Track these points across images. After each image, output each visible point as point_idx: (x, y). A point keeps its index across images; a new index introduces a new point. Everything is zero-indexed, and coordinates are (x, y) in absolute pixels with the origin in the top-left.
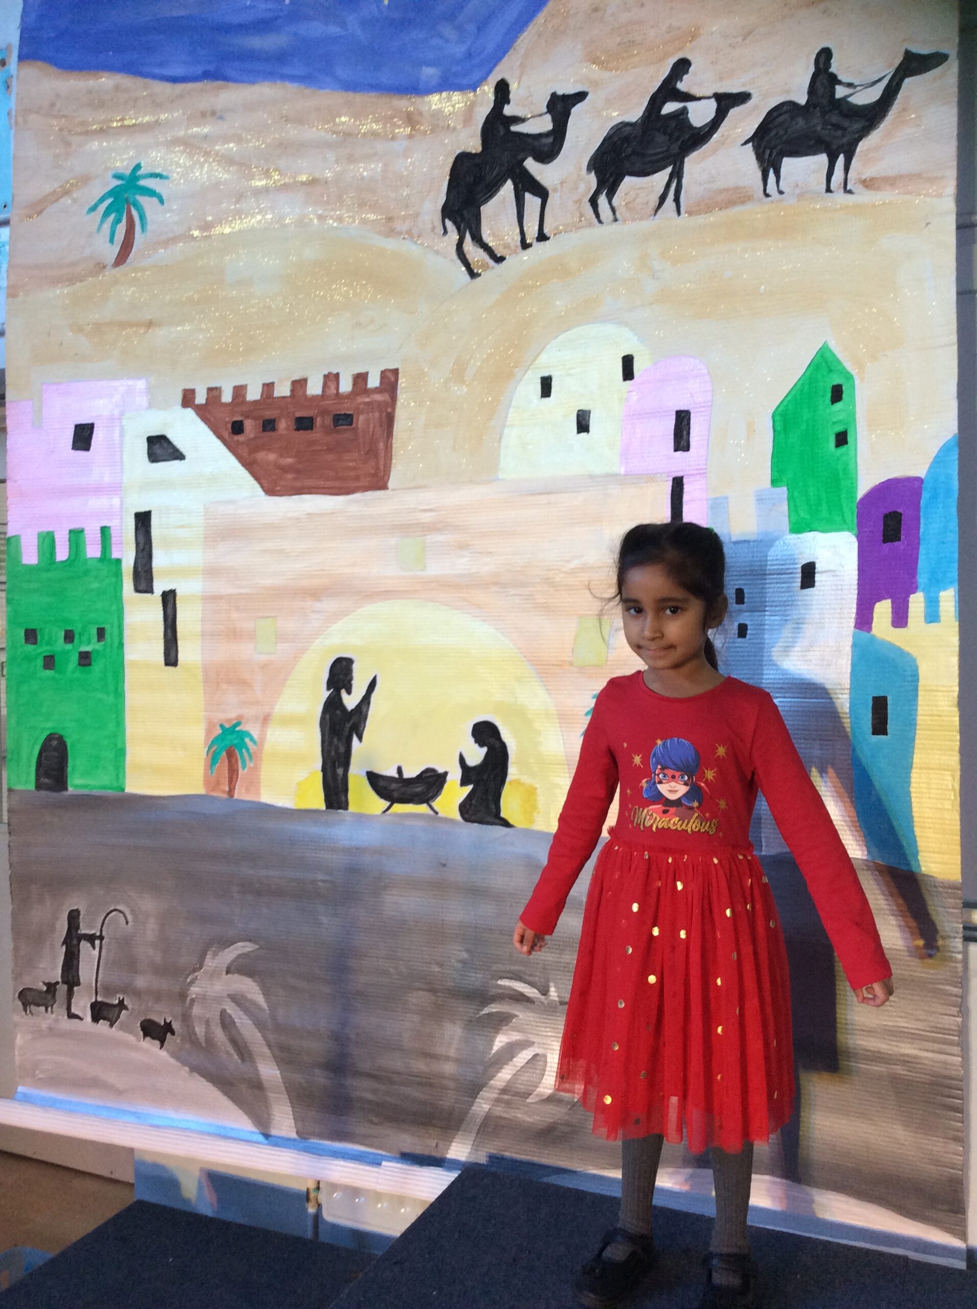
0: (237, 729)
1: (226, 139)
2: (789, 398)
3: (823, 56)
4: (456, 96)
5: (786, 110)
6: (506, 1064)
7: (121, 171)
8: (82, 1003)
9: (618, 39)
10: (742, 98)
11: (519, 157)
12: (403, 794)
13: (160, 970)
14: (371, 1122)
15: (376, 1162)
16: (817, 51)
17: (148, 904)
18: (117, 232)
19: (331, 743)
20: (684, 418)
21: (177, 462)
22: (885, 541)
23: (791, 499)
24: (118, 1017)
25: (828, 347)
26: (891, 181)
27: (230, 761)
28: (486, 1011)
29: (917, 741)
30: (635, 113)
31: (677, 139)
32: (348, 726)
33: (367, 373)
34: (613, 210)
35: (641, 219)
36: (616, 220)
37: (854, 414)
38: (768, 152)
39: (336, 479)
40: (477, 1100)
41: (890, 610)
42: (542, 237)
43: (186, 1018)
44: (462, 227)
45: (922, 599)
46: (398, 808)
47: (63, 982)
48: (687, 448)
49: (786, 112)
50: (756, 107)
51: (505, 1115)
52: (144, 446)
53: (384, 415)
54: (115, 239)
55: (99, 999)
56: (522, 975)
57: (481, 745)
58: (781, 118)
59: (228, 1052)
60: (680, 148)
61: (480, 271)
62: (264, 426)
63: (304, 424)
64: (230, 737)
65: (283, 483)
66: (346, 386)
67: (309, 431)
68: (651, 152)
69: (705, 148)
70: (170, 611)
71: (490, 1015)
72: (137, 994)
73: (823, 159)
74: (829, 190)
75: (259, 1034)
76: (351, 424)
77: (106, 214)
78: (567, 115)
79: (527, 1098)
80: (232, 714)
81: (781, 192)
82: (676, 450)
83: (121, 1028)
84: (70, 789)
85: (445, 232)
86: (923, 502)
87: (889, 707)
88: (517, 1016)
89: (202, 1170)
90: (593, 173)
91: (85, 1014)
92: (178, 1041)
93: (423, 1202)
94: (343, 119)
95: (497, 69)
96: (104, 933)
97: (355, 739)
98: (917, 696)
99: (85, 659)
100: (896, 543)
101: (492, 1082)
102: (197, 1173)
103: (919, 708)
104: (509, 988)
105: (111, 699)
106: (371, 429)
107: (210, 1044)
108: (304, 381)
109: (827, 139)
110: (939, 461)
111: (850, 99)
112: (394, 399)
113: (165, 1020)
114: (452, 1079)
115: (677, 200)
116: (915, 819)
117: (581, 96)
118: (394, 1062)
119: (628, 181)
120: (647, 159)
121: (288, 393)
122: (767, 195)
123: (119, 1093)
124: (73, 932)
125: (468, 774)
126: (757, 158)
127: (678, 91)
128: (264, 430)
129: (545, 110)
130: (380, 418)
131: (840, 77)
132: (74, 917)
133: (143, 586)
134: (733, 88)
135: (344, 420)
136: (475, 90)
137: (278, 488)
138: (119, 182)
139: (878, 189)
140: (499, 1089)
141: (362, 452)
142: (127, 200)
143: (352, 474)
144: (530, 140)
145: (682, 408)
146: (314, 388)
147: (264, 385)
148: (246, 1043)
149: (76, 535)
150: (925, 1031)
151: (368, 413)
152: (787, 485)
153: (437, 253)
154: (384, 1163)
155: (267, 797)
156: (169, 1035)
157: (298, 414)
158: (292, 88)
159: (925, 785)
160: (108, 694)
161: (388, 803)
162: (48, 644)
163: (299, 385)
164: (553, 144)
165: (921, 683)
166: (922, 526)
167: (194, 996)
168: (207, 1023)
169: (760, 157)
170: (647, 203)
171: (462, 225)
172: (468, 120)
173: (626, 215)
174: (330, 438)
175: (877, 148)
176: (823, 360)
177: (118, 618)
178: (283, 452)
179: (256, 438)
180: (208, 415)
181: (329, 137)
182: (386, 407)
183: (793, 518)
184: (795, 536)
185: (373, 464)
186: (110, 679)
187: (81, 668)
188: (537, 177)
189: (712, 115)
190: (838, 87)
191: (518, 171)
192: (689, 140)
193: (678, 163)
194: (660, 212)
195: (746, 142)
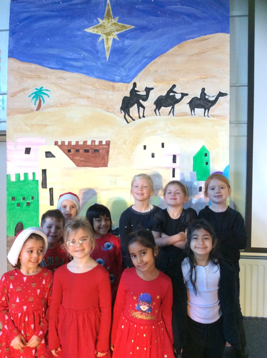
1: (66, 85)
2: (196, 155)
3: (203, 89)
4: (124, 84)
5: (196, 98)
7: (37, 88)
9: (161, 78)
10: (187, 95)
11: (139, 99)
18: (36, 103)
20: (175, 156)
21: (53, 158)
23: (197, 174)
25: (204, 146)
26: (217, 116)
30: (164, 94)
31: (173, 101)
33: (102, 141)
34: (159, 113)
35: (166, 116)
36: (160, 115)
37: (209, 159)
38: (192, 106)
39: (94, 164)
42: (144, 117)
44: (125, 112)
48: (175, 162)
50: (189, 97)
52: (45, 154)
54: (36, 105)
58: (195, 100)
60: (174, 103)
62: (76, 151)
63: (87, 151)
65: (81, 164)
66: (97, 143)
67: (88, 153)
70: (51, 193)
73: (203, 110)
74: (204, 116)
76: (98, 152)
77: (33, 98)
78: (149, 92)
81: (195, 115)
82: (173, 163)
85: (121, 113)
90: (155, 105)
94: (96, 85)
95: (134, 80)
99: (28, 204)
105: (36, 214)
106: (103, 153)
108: (87, 141)
109: (204, 106)
110: (226, 169)
112: (109, 147)
115: (173, 113)
117: (152, 89)
119: (162, 107)
120: (166, 104)
121: (82, 144)
122: (192, 115)
127: (173, 91)
128: (76, 152)
130: (106, 151)
133: (44, 187)
135: (96, 151)
136: (128, 83)
138: (37, 91)
139: (214, 117)
141: (101, 158)
142: (39, 95)
143: (99, 163)
144: (141, 96)
145: (174, 154)
146: (89, 143)
147: (76, 142)
149: (26, 175)
151: (103, 150)
152: (196, 171)
153: (120, 117)
157: (85, 149)
160: (34, 212)
162: (18, 200)
163: (85, 142)
164: (146, 97)
169: (190, 107)
170: (166, 113)
172: (127, 90)
173: (162, 114)
174: (93, 155)
175: (214, 109)
176: (203, 148)
177: (37, 194)
178: (81, 157)
179: (74, 153)
180: (61, 147)
181: (93, 88)
182: (107, 149)
183: (198, 178)
185: (104, 161)
186: (35, 209)
187: (27, 206)
188: (142, 104)
189: (181, 97)
190: (206, 96)
191: (138, 102)
192: (176, 101)
193: (173, 106)
194: (170, 115)
195: (188, 104)
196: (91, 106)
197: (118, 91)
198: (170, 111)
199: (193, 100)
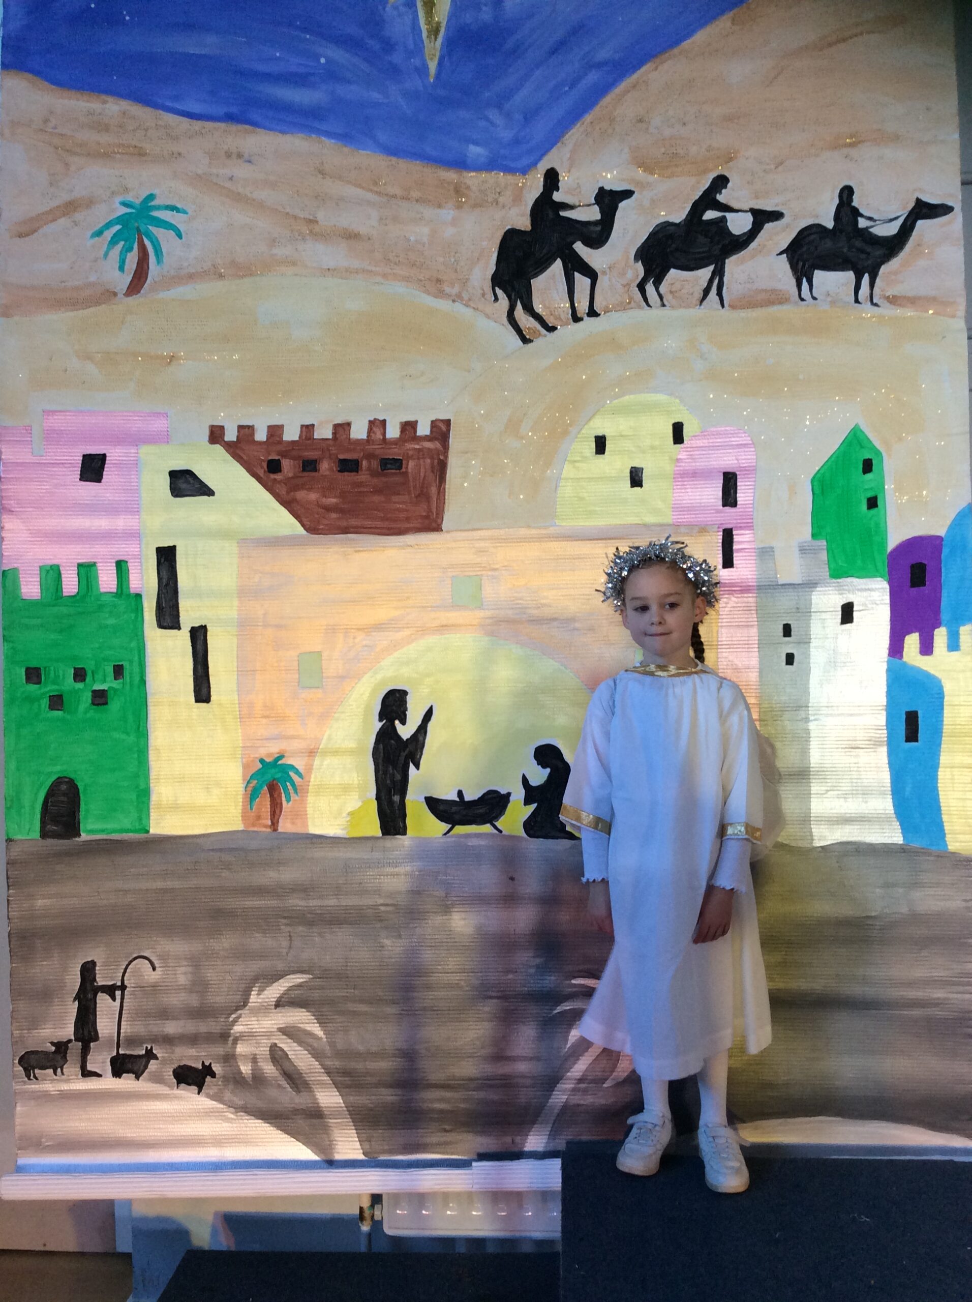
0: (280, 762)
2: (825, 468)
3: (846, 192)
5: (816, 231)
6: (582, 1055)
7: (129, 198)
8: (100, 1058)
9: (663, 150)
10: (776, 216)
11: (569, 240)
12: (466, 815)
13: (194, 1014)
14: (446, 1131)
16: (841, 186)
17: (177, 947)
18: (127, 261)
19: (385, 773)
20: (730, 479)
21: (206, 497)
22: (912, 586)
23: (830, 550)
24: (146, 1067)
25: (859, 428)
26: (911, 300)
27: (271, 796)
28: (559, 1009)
29: (942, 746)
30: (679, 216)
31: (719, 242)
32: (404, 754)
33: (416, 422)
34: (661, 297)
35: (688, 307)
36: (663, 305)
37: (883, 484)
38: (801, 264)
39: (383, 519)
40: (554, 1093)
41: (918, 642)
42: (592, 313)
43: (229, 1058)
44: (513, 297)
45: (945, 633)
46: (460, 829)
47: (76, 1040)
49: (815, 233)
50: (788, 226)
51: (582, 1102)
52: (166, 479)
53: (436, 461)
54: (126, 267)
55: (121, 1052)
56: (595, 972)
57: (544, 767)
58: (812, 237)
59: (280, 1086)
60: (721, 250)
62: (304, 466)
63: (348, 466)
64: (273, 771)
65: (326, 522)
66: (393, 432)
67: (355, 473)
68: (693, 251)
70: (199, 647)
71: (566, 1011)
72: (168, 1040)
74: (857, 301)
75: (317, 1063)
76: (400, 468)
77: (113, 242)
78: (616, 208)
79: (604, 1083)
80: (271, 749)
81: (814, 298)
82: (724, 506)
83: (150, 1080)
84: (84, 834)
85: (497, 299)
86: (943, 557)
87: (920, 719)
89: (216, 1213)
90: (640, 262)
91: (104, 1070)
92: (220, 1083)
95: (546, 157)
96: (126, 982)
97: (412, 767)
98: (943, 709)
99: (100, 698)
100: (922, 588)
101: (569, 1074)
103: (945, 719)
104: (583, 986)
105: (132, 739)
106: (422, 475)
107: (258, 1079)
108: (349, 425)
109: (853, 260)
110: (956, 524)
111: (871, 230)
112: (446, 446)
113: (203, 1063)
114: (529, 1077)
115: (720, 293)
116: (942, 808)
117: (628, 194)
120: (690, 256)
121: (330, 436)
122: (802, 300)
124: (88, 985)
125: (531, 793)
126: (791, 267)
127: (719, 201)
128: (304, 470)
129: (593, 201)
130: (432, 464)
131: (861, 211)
132: (88, 970)
133: (168, 621)
134: (768, 205)
135: (392, 464)
136: (525, 174)
137: (322, 527)
138: (129, 210)
139: (900, 305)
140: (575, 1079)
141: (413, 496)
142: (138, 230)
143: (402, 515)
144: (577, 226)
145: (730, 470)
146: (359, 432)
147: (302, 426)
148: (300, 1074)
149: (86, 570)
151: (419, 459)
152: (826, 539)
153: (488, 316)
155: (314, 830)
156: (208, 1079)
157: (341, 457)
159: (950, 781)
160: (128, 734)
161: (450, 826)
162: (54, 683)
163: (342, 428)
164: (602, 231)
165: (945, 699)
166: (943, 574)
167: (238, 1035)
168: (254, 1059)
169: (793, 267)
170: (692, 294)
171: (513, 294)
172: (518, 198)
173: (674, 302)
174: (375, 481)
175: (896, 273)
176: (855, 438)
177: (139, 655)
178: (325, 492)
179: (296, 477)
180: (240, 453)
181: (370, 196)
182: (438, 455)
183: (832, 566)
184: (834, 580)
185: (426, 507)
186: (131, 718)
187: (95, 707)
188: (586, 260)
189: (749, 227)
190: (859, 219)
191: (567, 251)
192: (729, 245)
193: (720, 263)
194: (705, 303)
195: (781, 253)
196: (364, 271)
197: (476, 206)
199: (804, 238)
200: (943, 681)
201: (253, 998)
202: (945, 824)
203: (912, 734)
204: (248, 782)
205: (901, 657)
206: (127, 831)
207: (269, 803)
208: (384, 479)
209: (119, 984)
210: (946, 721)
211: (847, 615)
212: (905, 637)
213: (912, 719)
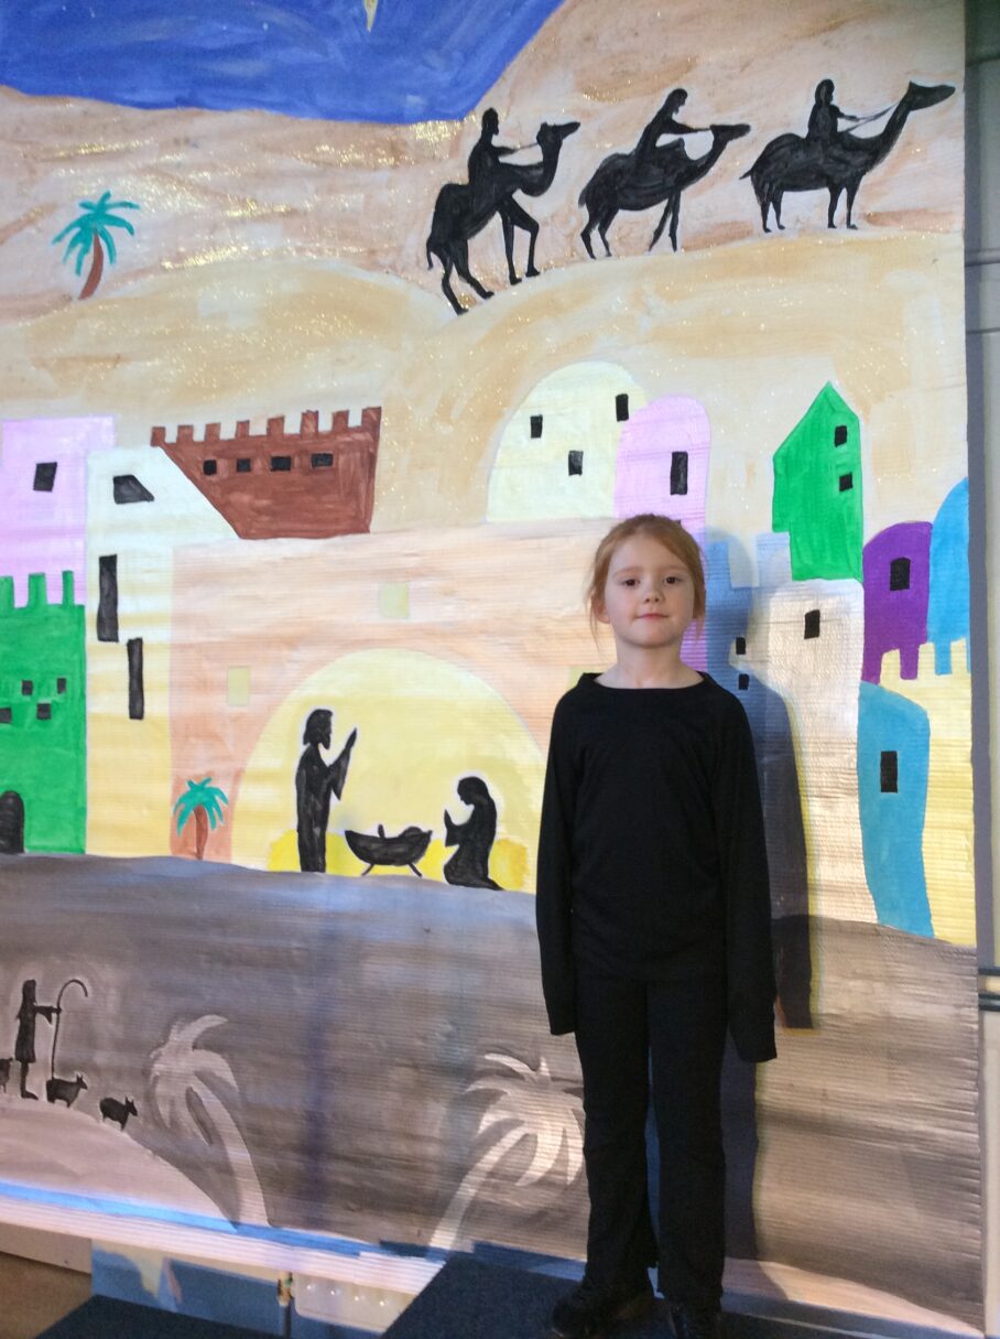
0: (207, 786)
1: (200, 168)
2: (789, 441)
3: (824, 89)
4: (442, 126)
5: (787, 142)
6: (494, 1145)
7: (90, 200)
8: (37, 1081)
9: (611, 70)
10: (741, 130)
11: (508, 190)
12: (386, 854)
13: (120, 1046)
14: (349, 1209)
15: (353, 1252)
16: (818, 82)
17: (109, 974)
18: (84, 263)
19: (307, 801)
20: (680, 460)
21: (145, 504)
22: (892, 589)
23: (793, 544)
24: (76, 1095)
25: (831, 387)
26: (896, 216)
27: (198, 821)
28: (472, 1088)
29: (928, 799)
30: (629, 145)
31: (674, 171)
32: (326, 782)
33: (348, 412)
34: (606, 244)
35: (636, 254)
36: (609, 255)
37: (859, 458)
38: (767, 186)
39: (314, 521)
40: (463, 1184)
41: (899, 661)
42: (532, 272)
43: (149, 1097)
44: (448, 261)
45: (933, 650)
46: (379, 870)
47: (17, 1059)
48: (684, 491)
49: (787, 145)
50: (754, 141)
51: (492, 1200)
52: (110, 486)
53: (366, 455)
54: (82, 272)
55: (56, 1077)
56: (510, 1049)
57: (467, 803)
58: (782, 150)
59: (194, 1134)
60: (676, 181)
61: (467, 307)
62: (238, 465)
63: (281, 464)
64: (200, 794)
65: (257, 525)
66: (325, 425)
67: (286, 471)
68: (644, 185)
69: (702, 180)
70: (136, 661)
71: (476, 1093)
73: (825, 193)
74: (831, 225)
75: (228, 1115)
76: (330, 464)
77: (73, 244)
78: (559, 145)
79: (516, 1181)
80: (201, 770)
81: (781, 227)
82: (672, 493)
83: (79, 1108)
84: (26, 850)
85: (431, 266)
86: (931, 550)
87: (899, 763)
88: (506, 1093)
89: (165, 1259)
90: (585, 206)
91: (41, 1094)
92: (141, 1122)
93: (405, 1295)
94: (326, 148)
95: (485, 98)
96: (62, 1006)
97: (333, 796)
98: (927, 750)
99: (44, 712)
100: (905, 591)
101: (479, 1165)
102: (159, 1264)
103: (931, 764)
104: (497, 1064)
105: (72, 754)
106: (352, 470)
107: (174, 1122)
108: (282, 419)
109: (829, 173)
110: (949, 505)
111: (853, 133)
112: (376, 438)
113: (126, 1099)
114: (435, 1162)
115: (673, 235)
116: (928, 881)
117: (572, 128)
118: (376, 1145)
119: (622, 215)
120: (642, 192)
121: (265, 433)
122: (767, 230)
123: (75, 1178)
124: (28, 1004)
125: (454, 833)
126: (756, 192)
127: (674, 122)
128: (238, 471)
130: (362, 458)
131: (842, 110)
132: (29, 989)
133: (107, 633)
134: (731, 119)
135: (323, 460)
136: (461, 120)
137: (253, 531)
138: (87, 212)
139: (882, 224)
140: (485, 1172)
141: (342, 494)
142: (95, 231)
143: (331, 516)
144: (519, 172)
145: (679, 450)
146: (292, 427)
147: (238, 423)
148: (213, 1124)
149: (36, 580)
150: (939, 1106)
151: (349, 453)
152: (790, 531)
153: (422, 287)
154: (363, 1253)
155: (237, 859)
156: (130, 1116)
157: (275, 454)
158: (269, 114)
159: (937, 845)
160: (68, 749)
161: (368, 865)
163: (276, 423)
164: (544, 175)
165: (932, 737)
166: (931, 573)
167: (158, 1074)
168: (172, 1103)
169: (759, 191)
170: (642, 237)
171: (448, 258)
173: (620, 250)
174: (308, 480)
175: (882, 183)
176: (827, 401)
177: (80, 668)
178: (258, 493)
179: (229, 479)
180: (179, 455)
181: (308, 166)
182: (368, 447)
183: (797, 565)
184: (797, 583)
185: (354, 506)
186: (71, 733)
187: (40, 721)
188: (526, 211)
189: (709, 148)
190: (839, 120)
191: (506, 204)
192: (686, 172)
193: (674, 198)
194: (655, 246)
195: (745, 176)
197: (414, 162)
198: (657, 225)
199: (774, 153)
200: (929, 712)
201: (175, 1037)
202: (930, 902)
203: (889, 783)
204: (177, 807)
205: (877, 681)
206: (66, 849)
207: (195, 829)
208: (314, 477)
209: (55, 1007)
210: (933, 765)
211: (812, 624)
212: (882, 654)
213: (889, 762)
